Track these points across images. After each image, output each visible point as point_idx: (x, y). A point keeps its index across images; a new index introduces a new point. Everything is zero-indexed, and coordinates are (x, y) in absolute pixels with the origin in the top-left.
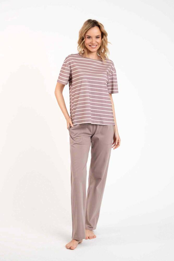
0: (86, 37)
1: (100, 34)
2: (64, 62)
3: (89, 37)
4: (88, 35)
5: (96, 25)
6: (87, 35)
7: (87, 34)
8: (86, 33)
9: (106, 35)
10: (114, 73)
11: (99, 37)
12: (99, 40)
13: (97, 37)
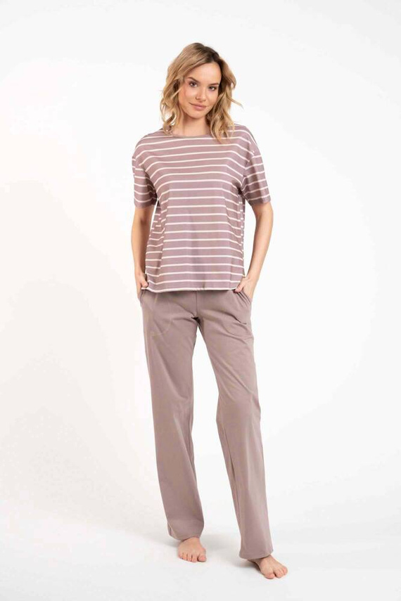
0: (187, 80)
3: (194, 83)
5: (215, 61)
7: (191, 76)
9: (232, 85)
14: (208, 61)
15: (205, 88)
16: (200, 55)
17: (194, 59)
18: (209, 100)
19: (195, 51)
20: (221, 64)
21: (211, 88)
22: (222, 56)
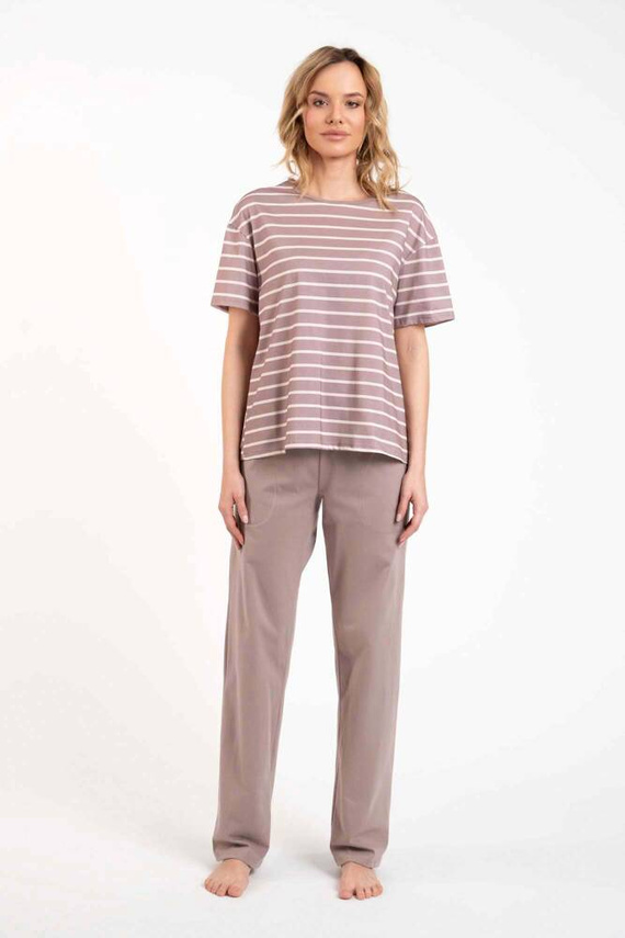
0: (312, 97)
1: (360, 89)
2: (230, 226)
3: (322, 101)
4: (320, 90)
5: (349, 59)
6: (314, 92)
8: (312, 81)
10: (424, 247)
11: (358, 105)
12: (356, 116)
13: (350, 104)
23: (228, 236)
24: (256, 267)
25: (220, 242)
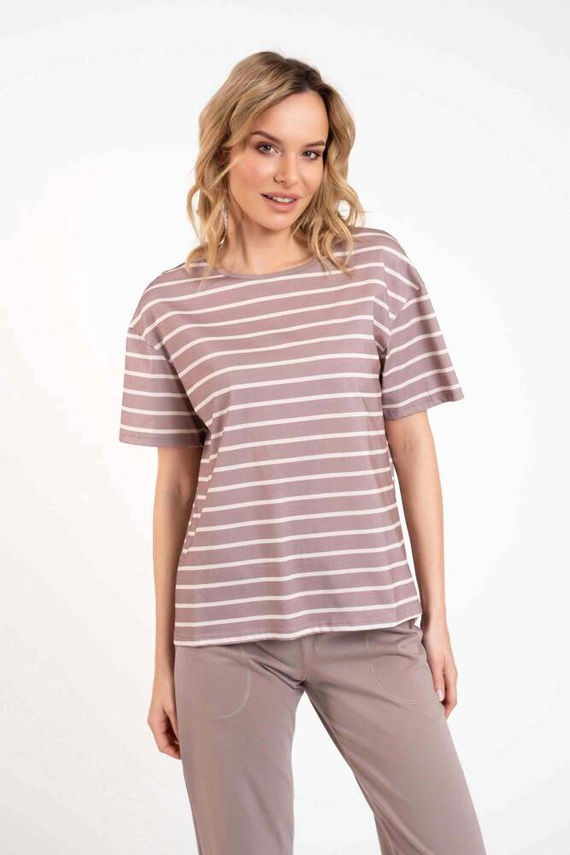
14: (297, 89)
15: (293, 156)
16: (275, 77)
17: (263, 85)
18: (305, 182)
19: (264, 68)
20: (327, 95)
21: (306, 153)
22: (328, 78)
23: (132, 345)
24: (180, 386)
25: (120, 353)
